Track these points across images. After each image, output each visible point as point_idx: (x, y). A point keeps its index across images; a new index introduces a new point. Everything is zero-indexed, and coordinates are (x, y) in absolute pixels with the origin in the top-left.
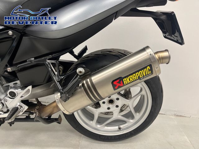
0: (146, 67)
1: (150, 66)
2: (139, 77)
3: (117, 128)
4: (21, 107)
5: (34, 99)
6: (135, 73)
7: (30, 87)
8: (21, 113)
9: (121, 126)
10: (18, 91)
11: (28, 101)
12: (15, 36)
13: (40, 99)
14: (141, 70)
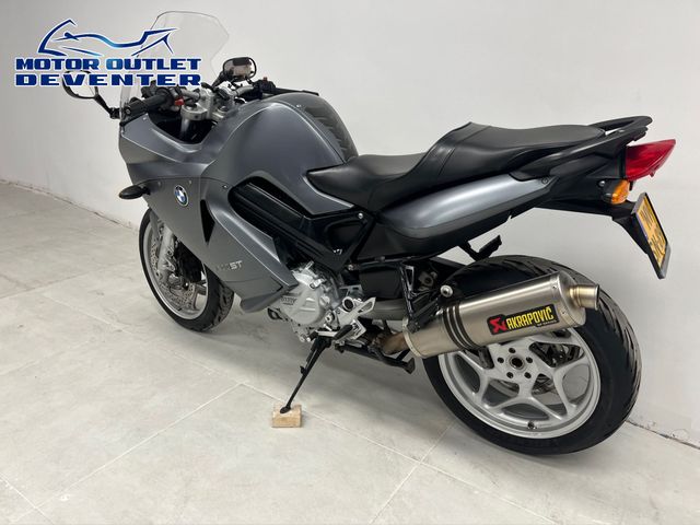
0: (544, 308)
1: (552, 306)
2: (533, 321)
3: (525, 423)
4: (357, 327)
5: (380, 321)
6: (526, 312)
7: (373, 300)
8: (355, 338)
9: (536, 424)
10: (357, 301)
11: (371, 320)
12: (365, 221)
13: (389, 323)
14: (537, 310)
